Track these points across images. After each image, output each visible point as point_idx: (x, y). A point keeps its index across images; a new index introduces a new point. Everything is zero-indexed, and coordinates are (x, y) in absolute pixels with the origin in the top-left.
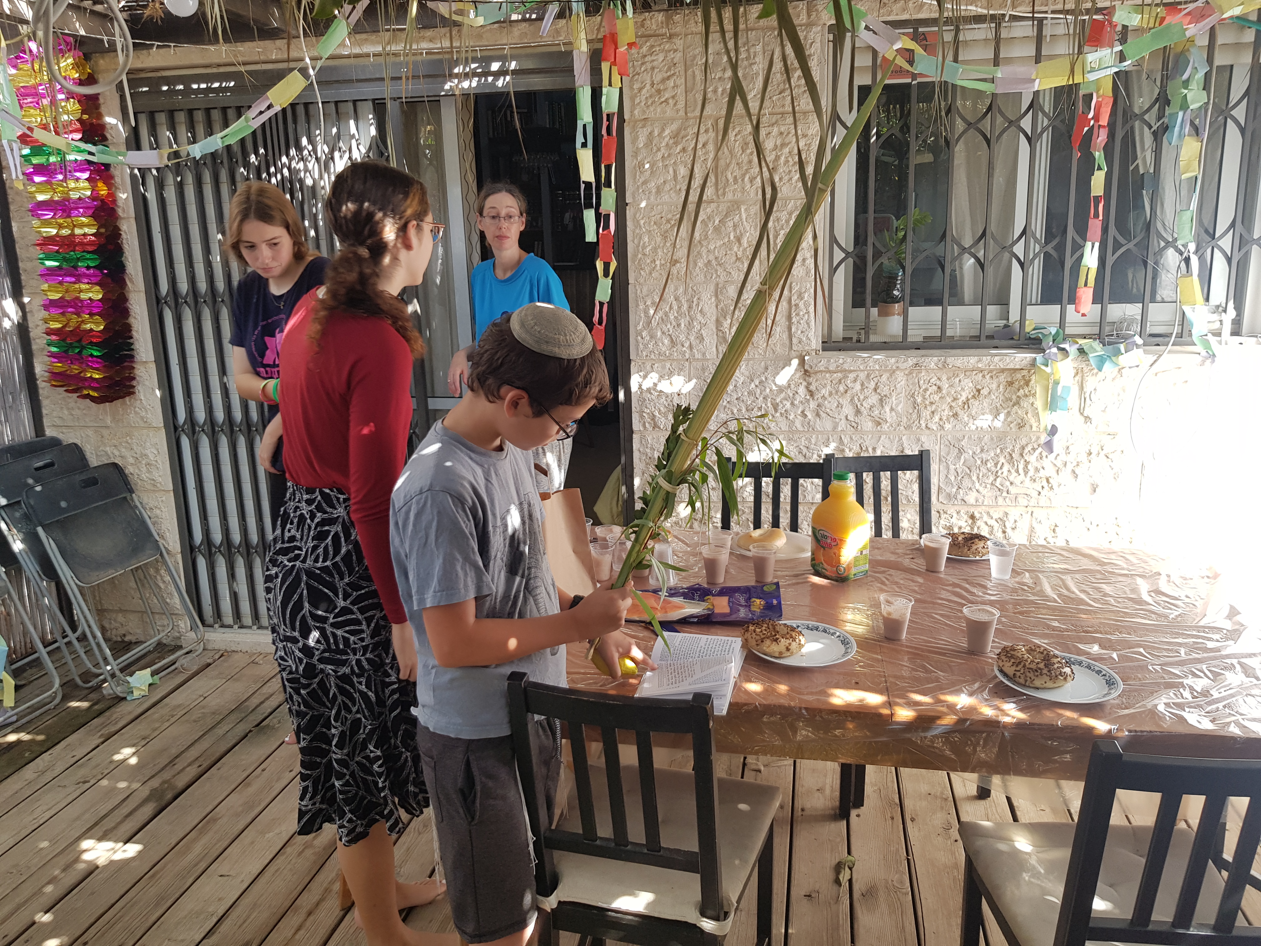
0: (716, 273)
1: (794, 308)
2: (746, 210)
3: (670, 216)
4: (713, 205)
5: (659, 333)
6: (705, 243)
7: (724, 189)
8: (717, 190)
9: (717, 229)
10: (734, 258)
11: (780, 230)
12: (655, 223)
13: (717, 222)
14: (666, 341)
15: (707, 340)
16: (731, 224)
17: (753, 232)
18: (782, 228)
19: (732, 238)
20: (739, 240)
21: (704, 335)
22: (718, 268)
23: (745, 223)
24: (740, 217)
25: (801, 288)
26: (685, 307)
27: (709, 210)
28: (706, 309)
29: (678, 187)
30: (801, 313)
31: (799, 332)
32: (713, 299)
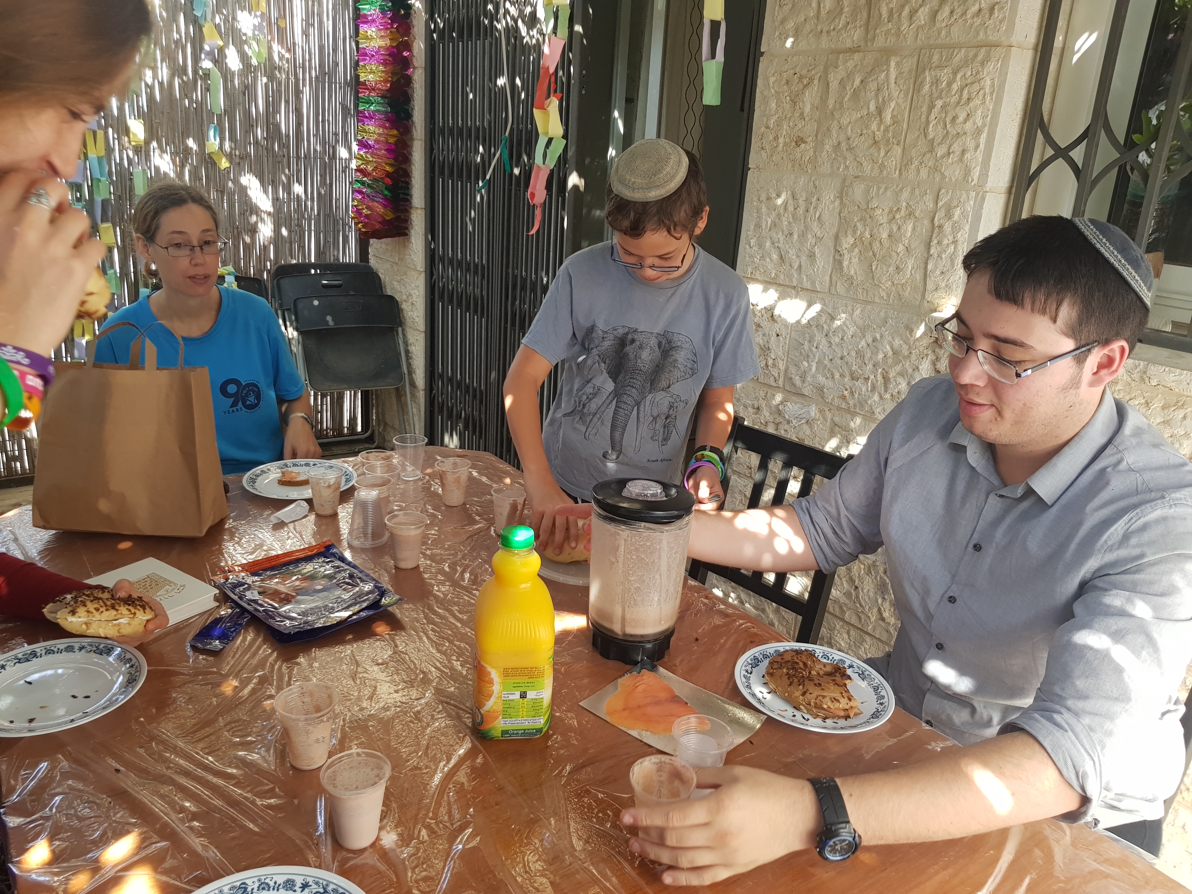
0: (845, 163)
1: (936, 230)
2: (898, 64)
3: (804, 72)
4: (857, 56)
5: (768, 244)
6: (837, 115)
7: (875, 31)
8: (867, 32)
9: (856, 94)
10: (871, 142)
11: (937, 98)
12: (787, 82)
13: (857, 82)
14: (775, 257)
15: (820, 262)
16: (873, 86)
17: (900, 101)
18: (940, 97)
19: (872, 107)
20: (880, 111)
21: (818, 255)
22: (848, 155)
23: (892, 85)
24: (887, 76)
25: (951, 200)
26: (801, 210)
27: (850, 64)
28: (826, 217)
29: (819, 28)
30: (945, 242)
31: (938, 272)
32: (837, 203)
